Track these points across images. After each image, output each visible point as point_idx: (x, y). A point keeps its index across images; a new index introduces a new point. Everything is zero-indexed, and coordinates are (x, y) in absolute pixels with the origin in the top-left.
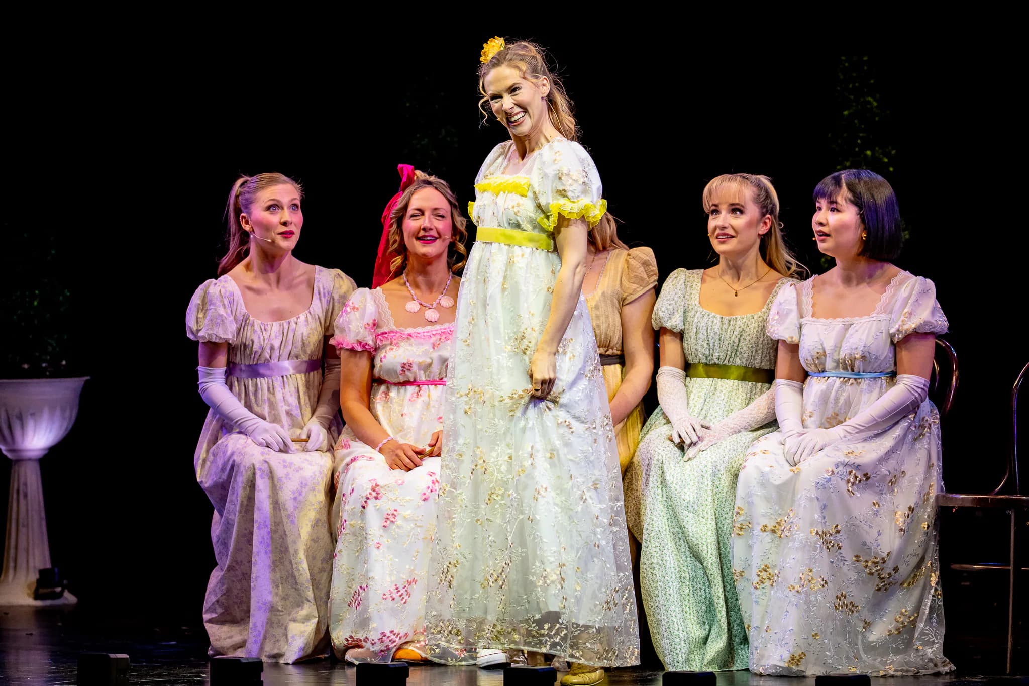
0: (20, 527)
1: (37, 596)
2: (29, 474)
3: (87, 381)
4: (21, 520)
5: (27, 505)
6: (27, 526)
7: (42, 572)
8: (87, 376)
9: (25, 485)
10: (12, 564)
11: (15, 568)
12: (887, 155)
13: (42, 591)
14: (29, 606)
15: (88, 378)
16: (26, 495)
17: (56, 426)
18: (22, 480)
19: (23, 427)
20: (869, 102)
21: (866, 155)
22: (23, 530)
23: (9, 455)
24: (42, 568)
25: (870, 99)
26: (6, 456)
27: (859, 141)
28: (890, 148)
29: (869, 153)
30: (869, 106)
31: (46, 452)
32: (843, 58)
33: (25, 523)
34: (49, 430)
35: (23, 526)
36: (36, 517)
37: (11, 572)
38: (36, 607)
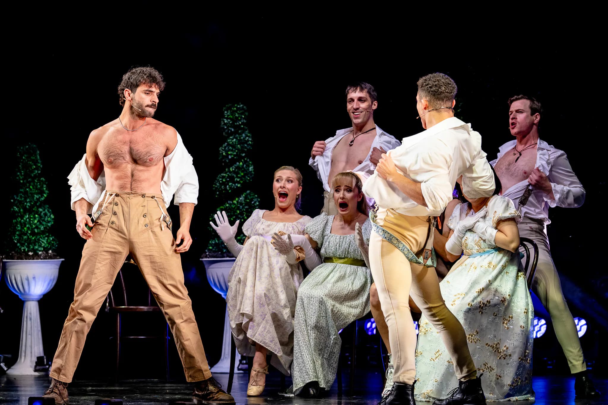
1: (36, 371)
2: (32, 308)
3: (62, 261)
4: (28, 332)
5: (31, 324)
6: (31, 335)
7: (38, 358)
8: (63, 258)
9: (31, 314)
10: (23, 354)
11: (25, 356)
13: (38, 368)
14: (32, 375)
15: (63, 259)
16: (31, 319)
17: (46, 284)
18: (29, 311)
19: (29, 284)
22: (29, 337)
24: (39, 356)
26: (21, 299)
31: (42, 297)
33: (30, 333)
34: (42, 286)
35: (29, 334)
36: (36, 329)
37: (23, 358)
38: (35, 376)
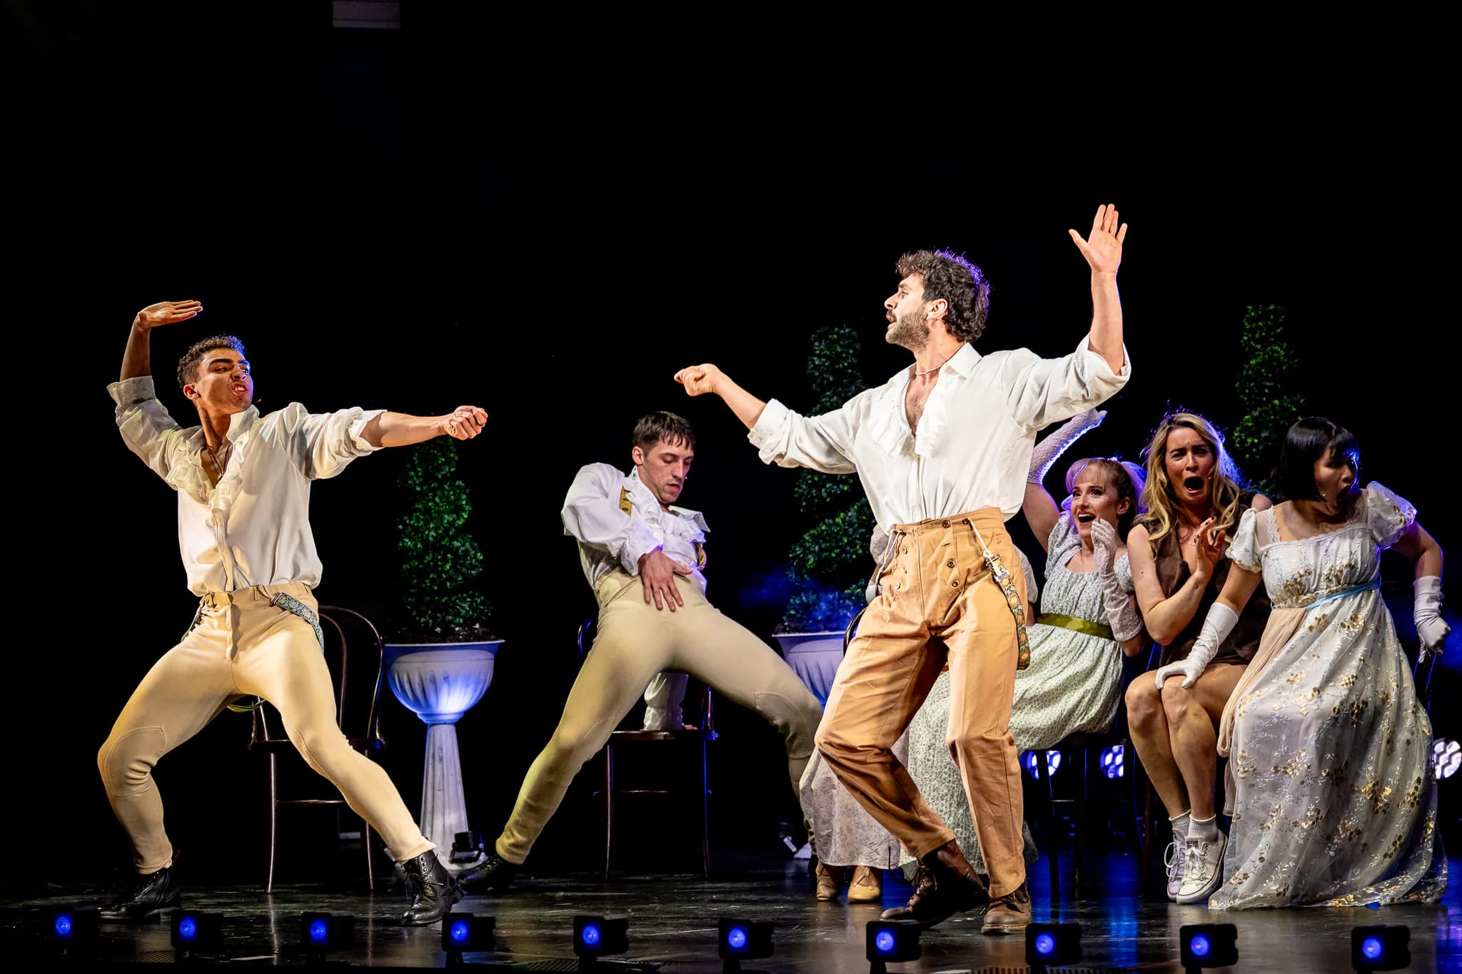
0: (436, 791)
1: (453, 861)
2: (444, 737)
3: (500, 645)
4: (436, 785)
5: (443, 769)
6: (443, 790)
7: (458, 836)
8: (503, 639)
9: (441, 749)
12: (1297, 404)
13: (457, 855)
15: (504, 642)
16: (441, 760)
17: (470, 690)
18: (437, 744)
19: (437, 691)
20: (1276, 351)
21: (1274, 405)
22: (439, 794)
23: (424, 720)
24: (459, 832)
25: (1277, 348)
26: (421, 721)
27: (1267, 391)
28: (1299, 396)
29: (1276, 402)
30: (1276, 355)
31: (462, 716)
32: (1250, 307)
33: (441, 787)
34: (462, 695)
35: (439, 789)
36: (452, 779)
